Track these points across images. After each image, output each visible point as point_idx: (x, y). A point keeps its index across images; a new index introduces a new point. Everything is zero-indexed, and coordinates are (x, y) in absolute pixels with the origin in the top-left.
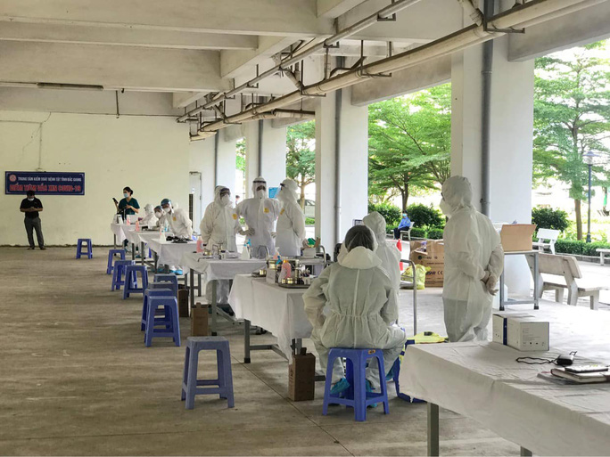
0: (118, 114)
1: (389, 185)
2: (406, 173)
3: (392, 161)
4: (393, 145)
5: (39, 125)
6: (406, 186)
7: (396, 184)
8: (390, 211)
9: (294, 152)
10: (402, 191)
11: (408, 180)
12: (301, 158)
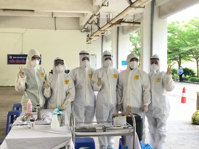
0: (56, 29)
1: (173, 60)
2: (180, 55)
3: (174, 50)
4: (176, 44)
5: (22, 34)
6: (180, 60)
7: (175, 59)
8: (173, 70)
9: (136, 48)
10: (178, 62)
11: (181, 58)
12: (139, 50)
